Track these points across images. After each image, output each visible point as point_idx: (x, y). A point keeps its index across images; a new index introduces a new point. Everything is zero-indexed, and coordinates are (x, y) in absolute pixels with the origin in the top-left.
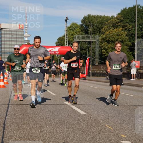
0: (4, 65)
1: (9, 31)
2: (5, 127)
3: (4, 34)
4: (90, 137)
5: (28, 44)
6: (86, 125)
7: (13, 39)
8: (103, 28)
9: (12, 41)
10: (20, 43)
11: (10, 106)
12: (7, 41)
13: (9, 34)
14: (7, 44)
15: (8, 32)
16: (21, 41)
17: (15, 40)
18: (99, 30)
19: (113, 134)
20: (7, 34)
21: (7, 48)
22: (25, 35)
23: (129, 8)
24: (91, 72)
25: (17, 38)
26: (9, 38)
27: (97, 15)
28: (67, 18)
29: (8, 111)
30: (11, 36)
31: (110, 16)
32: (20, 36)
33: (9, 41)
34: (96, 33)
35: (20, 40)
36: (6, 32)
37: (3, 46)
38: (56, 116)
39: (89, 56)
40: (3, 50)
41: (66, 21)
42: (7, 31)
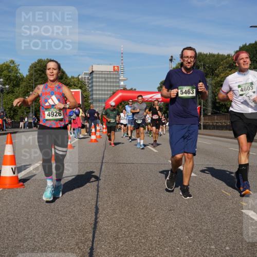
0: (96, 115)
1: (102, 74)
2: (99, 189)
3: (96, 77)
4: (203, 204)
5: (124, 89)
6: (197, 189)
7: (106, 84)
8: (218, 70)
9: (105, 86)
10: (115, 89)
11: (104, 164)
12: (99, 86)
13: (102, 78)
14: (99, 90)
15: (100, 76)
16: (116, 86)
17: (109, 84)
18: (212, 72)
19: (231, 201)
20: (99, 78)
21: (99, 94)
22: (120, 78)
23: (250, 44)
24: (202, 124)
25: (110, 82)
26: (102, 82)
27: (210, 54)
28: (172, 57)
29: (102, 171)
30: (104, 80)
31: (226, 55)
32: (115, 80)
33: (102, 86)
34: (209, 76)
35: (115, 84)
36: (98, 76)
37: (94, 92)
38: (159, 178)
39: (200, 104)
40: (94, 96)
41: (171, 60)
42: (99, 74)
